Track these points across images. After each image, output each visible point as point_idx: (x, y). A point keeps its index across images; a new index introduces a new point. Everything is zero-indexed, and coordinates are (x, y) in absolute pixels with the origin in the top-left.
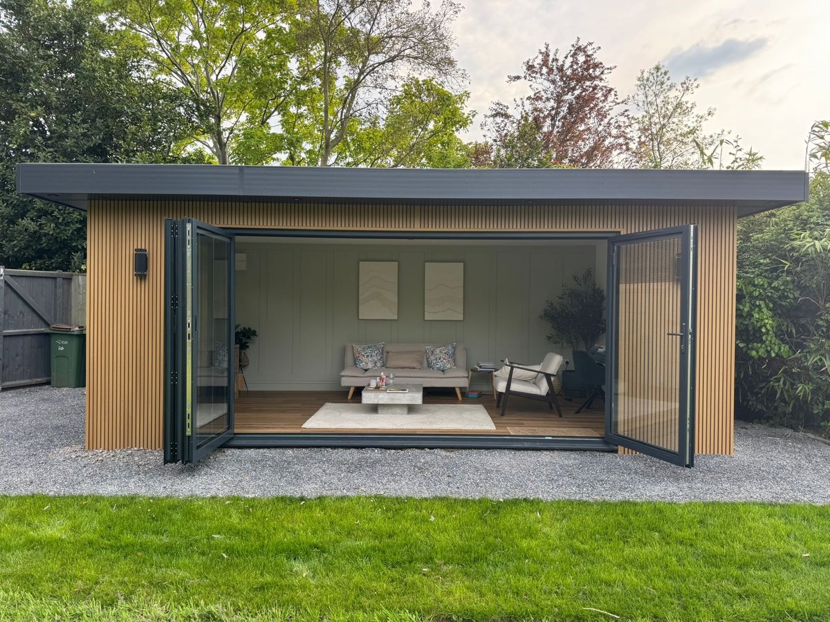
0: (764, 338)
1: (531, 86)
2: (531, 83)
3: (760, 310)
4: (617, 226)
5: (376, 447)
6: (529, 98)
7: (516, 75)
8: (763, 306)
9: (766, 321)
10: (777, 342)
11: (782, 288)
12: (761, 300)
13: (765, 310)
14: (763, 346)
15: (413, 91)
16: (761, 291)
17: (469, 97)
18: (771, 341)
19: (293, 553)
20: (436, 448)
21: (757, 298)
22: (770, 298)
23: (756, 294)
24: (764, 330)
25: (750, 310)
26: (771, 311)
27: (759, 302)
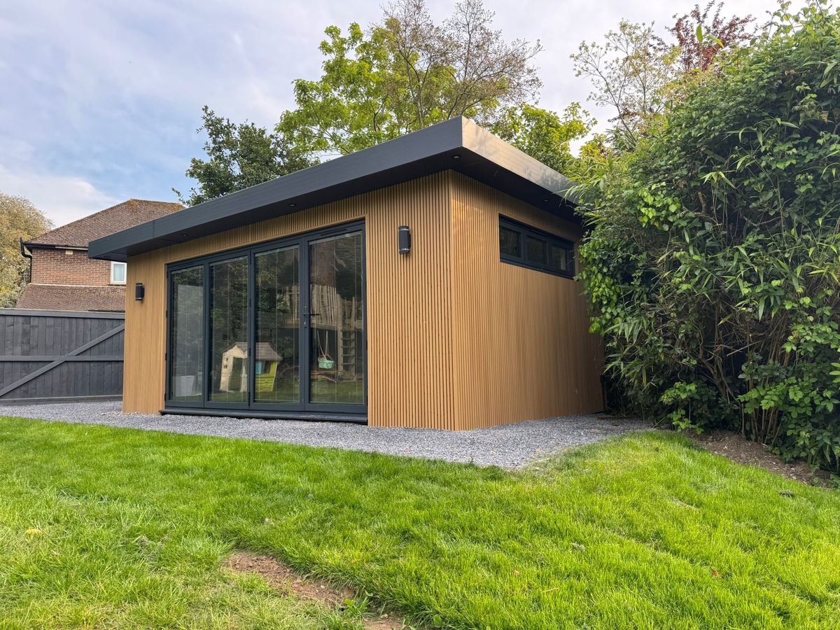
4: (359, 214)
9: (596, 289)
21: (593, 263)
22: (604, 261)
23: (591, 258)
24: (594, 300)
25: (588, 278)
26: (609, 276)
27: (594, 268)
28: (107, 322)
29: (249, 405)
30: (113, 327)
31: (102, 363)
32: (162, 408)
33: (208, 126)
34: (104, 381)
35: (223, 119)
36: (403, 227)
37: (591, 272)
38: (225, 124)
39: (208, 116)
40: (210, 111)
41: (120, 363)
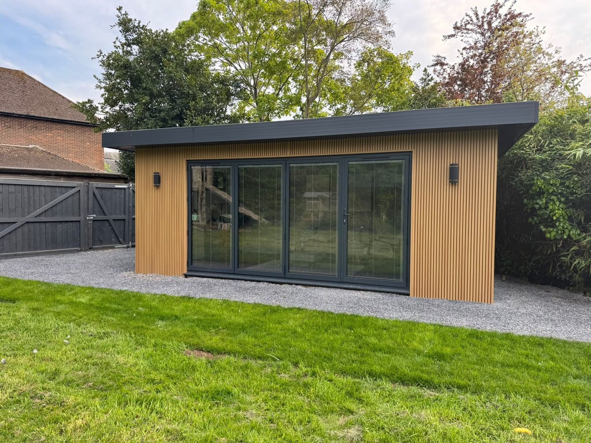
0: (557, 224)
1: (462, 40)
2: (462, 38)
3: (554, 203)
4: (410, 148)
5: (266, 282)
6: (464, 49)
7: (449, 34)
8: (555, 200)
10: (569, 228)
11: (572, 186)
12: (555, 195)
13: (557, 203)
14: (555, 230)
15: (366, 59)
16: (555, 189)
17: (412, 54)
18: (563, 227)
20: (299, 285)
21: (552, 194)
22: (561, 194)
23: (551, 191)
24: (555, 218)
25: (547, 203)
26: (563, 203)
27: (553, 197)
28: (57, 189)
29: (285, 274)
30: (62, 193)
31: (55, 223)
32: (185, 271)
33: (120, 24)
34: (57, 237)
35: (135, 20)
36: (456, 164)
37: (550, 200)
38: (136, 24)
39: (121, 15)
40: (123, 12)
41: (68, 223)
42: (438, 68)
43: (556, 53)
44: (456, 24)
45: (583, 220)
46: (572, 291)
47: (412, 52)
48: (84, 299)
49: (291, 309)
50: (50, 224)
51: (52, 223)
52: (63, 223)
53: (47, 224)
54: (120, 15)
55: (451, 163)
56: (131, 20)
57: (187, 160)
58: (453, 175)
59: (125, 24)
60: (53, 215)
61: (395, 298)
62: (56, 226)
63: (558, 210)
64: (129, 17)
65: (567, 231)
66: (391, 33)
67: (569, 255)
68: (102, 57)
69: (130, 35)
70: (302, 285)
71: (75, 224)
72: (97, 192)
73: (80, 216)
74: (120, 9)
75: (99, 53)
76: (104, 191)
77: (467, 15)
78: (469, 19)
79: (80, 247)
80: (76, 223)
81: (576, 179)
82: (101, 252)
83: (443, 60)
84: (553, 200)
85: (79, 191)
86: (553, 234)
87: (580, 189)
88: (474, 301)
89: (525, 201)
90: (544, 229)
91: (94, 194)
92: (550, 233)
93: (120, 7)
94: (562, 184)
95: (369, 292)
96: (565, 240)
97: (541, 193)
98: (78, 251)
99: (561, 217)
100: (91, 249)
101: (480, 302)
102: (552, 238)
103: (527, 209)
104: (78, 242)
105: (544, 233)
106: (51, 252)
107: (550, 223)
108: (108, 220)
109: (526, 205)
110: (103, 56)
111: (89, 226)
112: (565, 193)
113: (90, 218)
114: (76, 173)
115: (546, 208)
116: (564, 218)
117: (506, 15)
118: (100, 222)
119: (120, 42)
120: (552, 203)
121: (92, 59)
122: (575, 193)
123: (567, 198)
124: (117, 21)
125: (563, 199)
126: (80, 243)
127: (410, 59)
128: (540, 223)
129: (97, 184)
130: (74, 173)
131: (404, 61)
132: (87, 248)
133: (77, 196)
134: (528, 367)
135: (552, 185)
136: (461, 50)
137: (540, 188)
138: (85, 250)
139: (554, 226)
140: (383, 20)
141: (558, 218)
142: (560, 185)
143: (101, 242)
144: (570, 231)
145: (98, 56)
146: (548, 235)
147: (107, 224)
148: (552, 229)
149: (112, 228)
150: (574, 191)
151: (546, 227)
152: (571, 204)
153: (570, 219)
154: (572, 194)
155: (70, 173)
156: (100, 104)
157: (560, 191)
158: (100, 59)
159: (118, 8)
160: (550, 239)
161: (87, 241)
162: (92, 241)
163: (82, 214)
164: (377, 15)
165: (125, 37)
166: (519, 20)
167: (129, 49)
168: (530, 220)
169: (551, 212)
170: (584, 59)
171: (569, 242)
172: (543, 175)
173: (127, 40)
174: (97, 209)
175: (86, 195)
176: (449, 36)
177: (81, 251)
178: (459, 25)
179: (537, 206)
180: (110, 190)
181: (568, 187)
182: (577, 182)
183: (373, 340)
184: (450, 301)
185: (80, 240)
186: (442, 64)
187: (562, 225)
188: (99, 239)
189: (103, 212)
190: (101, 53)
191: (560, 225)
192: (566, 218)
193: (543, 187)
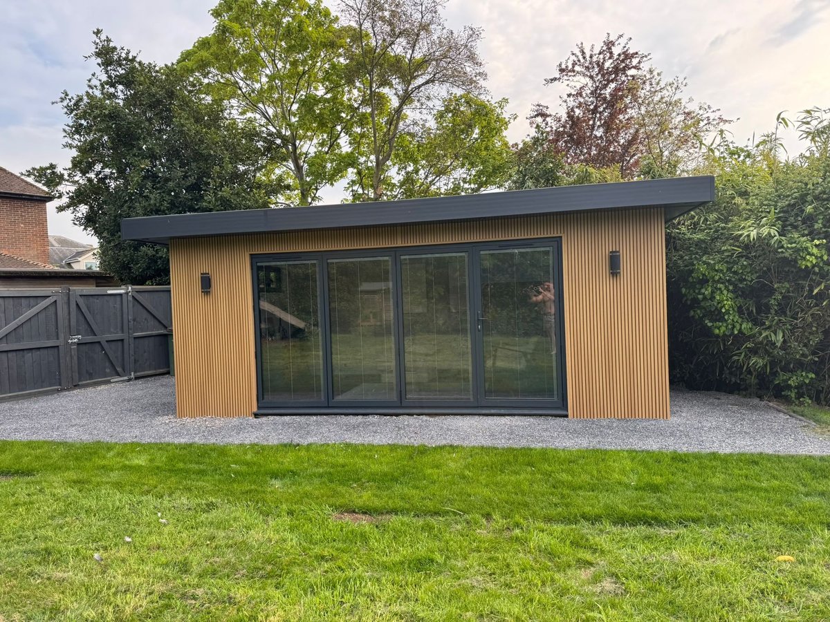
0: (726, 317)
1: (568, 85)
2: (568, 82)
3: (722, 292)
4: (559, 232)
5: (377, 414)
6: (569, 95)
7: (552, 77)
8: (723, 289)
9: (725, 302)
10: (740, 321)
11: (741, 271)
12: (722, 283)
13: (725, 292)
14: (724, 324)
15: (451, 107)
16: (721, 275)
17: (508, 102)
18: (733, 320)
19: (275, 475)
20: (422, 415)
21: (718, 282)
22: (729, 281)
23: (717, 278)
24: (723, 311)
25: (713, 292)
26: (732, 292)
27: (720, 286)
28: (23, 300)
29: (401, 403)
30: (30, 307)
31: (21, 352)
32: (255, 409)
33: (98, 54)
34: (25, 373)
35: (122, 49)
36: (616, 252)
37: (716, 288)
38: (124, 55)
39: (101, 42)
40: (103, 37)
41: (41, 350)
42: (539, 119)
43: (700, 109)
44: (560, 65)
45: (754, 311)
46: (745, 396)
47: (507, 100)
48: (141, 461)
49: (442, 448)
50: (14, 354)
51: (18, 353)
52: (34, 351)
53: (10, 355)
54: (98, 41)
55: (611, 250)
56: (115, 48)
57: (251, 255)
58: (614, 265)
59: (106, 54)
60: (18, 340)
61: (553, 422)
62: (23, 356)
63: (726, 300)
64: (112, 45)
65: (738, 326)
66: (483, 75)
67: (741, 353)
68: (68, 101)
69: (115, 71)
70: (426, 415)
71: (50, 351)
72: (81, 302)
73: (58, 339)
74: (98, 32)
75: (63, 96)
76: (91, 299)
77: (573, 54)
78: (576, 59)
79: (60, 385)
80: (53, 349)
81: (745, 263)
82: (90, 389)
83: (545, 110)
84: (720, 289)
85: (56, 301)
86: (723, 329)
87: (749, 275)
88: (647, 417)
89: (684, 290)
90: (709, 324)
91: (77, 305)
92: (719, 328)
93: (98, 30)
94: (729, 269)
95: (516, 417)
96: (735, 336)
97: (704, 281)
98: (58, 391)
99: (731, 309)
100: (76, 386)
101: (654, 418)
102: (721, 335)
103: (686, 300)
104: (57, 377)
105: (710, 328)
106: (17, 396)
107: (718, 316)
108: (99, 342)
109: (685, 295)
110: (70, 100)
111: (73, 353)
112: (733, 279)
113: (74, 341)
114: (21, 272)
115: (712, 298)
116: (733, 309)
117: (619, 55)
118: (87, 346)
119: (100, 80)
120: (718, 292)
121: (53, 103)
122: (745, 280)
123: (735, 286)
124: (93, 49)
125: (731, 288)
126: (60, 379)
127: (505, 108)
128: (704, 316)
129: (82, 290)
130: (16, 273)
131: (499, 110)
132: (70, 386)
133: (52, 309)
134: (753, 488)
135: (717, 271)
136: (565, 97)
137: (704, 275)
138: (68, 390)
139: (722, 319)
140: (472, 58)
141: (728, 311)
142: (727, 270)
143: (91, 376)
144: (741, 325)
145: (62, 100)
146: (717, 331)
147: (98, 348)
148: (721, 324)
149: (105, 353)
150: (744, 277)
151: (711, 321)
152: (740, 293)
153: (740, 311)
154: (741, 280)
155: (10, 272)
156: (66, 169)
157: (728, 278)
158: (65, 103)
159: (96, 31)
160: (718, 336)
161: (70, 376)
162: (77, 375)
163: (62, 336)
164: (464, 52)
165: (107, 72)
166: (635, 61)
167: (112, 90)
168: (692, 313)
169: (718, 303)
170: (712, 110)
171: (741, 338)
172: (704, 258)
173: (110, 77)
174: (83, 327)
175: (65, 307)
176: (552, 80)
177: (62, 390)
178: (563, 66)
179: (700, 297)
180: (100, 298)
181: (735, 273)
182: (746, 266)
183: (565, 477)
184: (618, 420)
185: (60, 375)
186: (544, 115)
187: (731, 318)
188: (87, 372)
189: (92, 330)
190: (67, 95)
191: (730, 318)
192: (736, 309)
193: (707, 273)
